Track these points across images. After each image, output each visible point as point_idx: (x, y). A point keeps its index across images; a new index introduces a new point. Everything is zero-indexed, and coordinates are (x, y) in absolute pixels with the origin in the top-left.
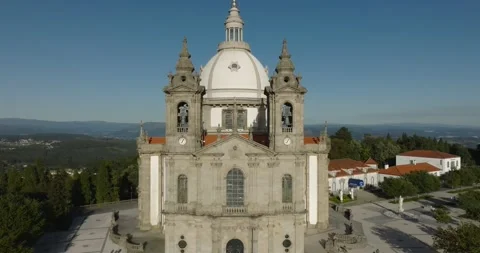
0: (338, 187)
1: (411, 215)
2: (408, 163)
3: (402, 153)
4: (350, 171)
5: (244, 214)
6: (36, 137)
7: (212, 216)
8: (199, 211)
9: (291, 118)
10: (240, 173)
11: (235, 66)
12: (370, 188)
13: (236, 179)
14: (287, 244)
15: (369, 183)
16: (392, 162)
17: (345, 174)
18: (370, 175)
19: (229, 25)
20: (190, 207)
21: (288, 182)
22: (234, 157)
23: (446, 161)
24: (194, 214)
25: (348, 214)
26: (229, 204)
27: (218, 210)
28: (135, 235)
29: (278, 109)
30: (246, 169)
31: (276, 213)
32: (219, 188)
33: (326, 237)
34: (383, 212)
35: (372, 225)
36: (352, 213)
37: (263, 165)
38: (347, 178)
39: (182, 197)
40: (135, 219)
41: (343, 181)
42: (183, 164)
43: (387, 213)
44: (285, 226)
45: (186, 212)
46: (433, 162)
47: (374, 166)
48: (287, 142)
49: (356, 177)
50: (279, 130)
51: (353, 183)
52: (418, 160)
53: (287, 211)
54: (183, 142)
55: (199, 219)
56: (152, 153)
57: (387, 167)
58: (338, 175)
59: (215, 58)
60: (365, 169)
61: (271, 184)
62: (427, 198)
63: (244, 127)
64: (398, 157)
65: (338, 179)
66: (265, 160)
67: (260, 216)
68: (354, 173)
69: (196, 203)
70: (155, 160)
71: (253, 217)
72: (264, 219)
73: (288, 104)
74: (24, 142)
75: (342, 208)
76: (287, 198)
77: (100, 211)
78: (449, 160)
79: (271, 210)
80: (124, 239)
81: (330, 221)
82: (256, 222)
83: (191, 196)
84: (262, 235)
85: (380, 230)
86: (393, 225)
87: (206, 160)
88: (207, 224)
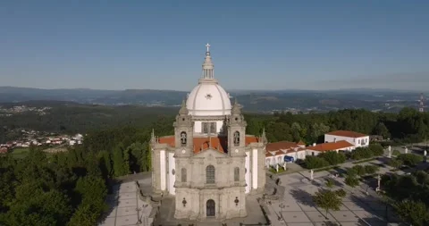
0: (277, 162)
1: (318, 181)
2: (332, 141)
3: (330, 132)
4: (285, 151)
5: (215, 188)
6: (29, 104)
7: (198, 188)
8: (193, 186)
9: (239, 139)
10: (213, 167)
11: (209, 96)
12: (299, 162)
13: (211, 170)
14: (237, 201)
15: (299, 158)
16: (321, 140)
17: (282, 153)
18: (299, 153)
19: (206, 68)
20: (188, 184)
21: (237, 171)
22: (210, 159)
23: (358, 139)
24: (190, 187)
25: (278, 181)
26: (207, 182)
27: (203, 185)
28: (154, 196)
29: (232, 135)
30: (216, 166)
31: (231, 187)
32: (202, 175)
33: (261, 196)
34: (301, 179)
35: (291, 188)
36: (281, 180)
37: (224, 163)
38: (283, 156)
39: (184, 179)
40: (150, 186)
41: (280, 157)
42: (184, 163)
43: (305, 180)
44: (236, 192)
45: (186, 187)
46: (349, 140)
47: (303, 146)
48: (237, 151)
49: (289, 155)
50: (233, 145)
51: (288, 159)
52: (339, 138)
53: (237, 185)
54: (184, 152)
55: (193, 190)
56: (162, 149)
57: (315, 145)
58: (277, 154)
59: (196, 88)
60: (296, 149)
61: (229, 173)
62: (335, 168)
63: (215, 132)
64: (326, 136)
65: (277, 156)
66: (225, 161)
67: (223, 188)
68: (288, 152)
69: (191, 182)
70: (163, 153)
71: (219, 189)
72: (225, 190)
73: (238, 132)
74: (18, 109)
75: (275, 177)
76: (237, 179)
77: (126, 181)
78: (360, 139)
79: (229, 185)
80: (148, 199)
81: (266, 186)
82: (221, 191)
83: (188, 179)
84: (224, 197)
85: (295, 192)
86: (303, 188)
87: (196, 161)
88: (197, 192)
